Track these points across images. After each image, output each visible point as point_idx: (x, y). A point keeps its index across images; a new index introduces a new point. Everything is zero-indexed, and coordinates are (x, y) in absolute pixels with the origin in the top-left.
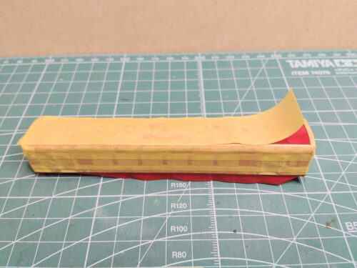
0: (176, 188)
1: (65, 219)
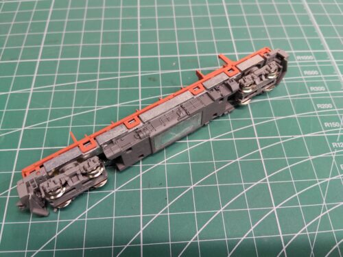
0: (330, 128)
1: (234, 161)
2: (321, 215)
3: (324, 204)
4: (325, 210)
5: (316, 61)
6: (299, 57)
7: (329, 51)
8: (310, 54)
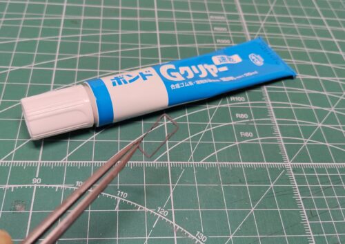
2: (205, 130)
3: (210, 123)
4: (209, 127)
5: (227, 21)
6: (211, 17)
7: (241, 14)
8: (223, 15)
